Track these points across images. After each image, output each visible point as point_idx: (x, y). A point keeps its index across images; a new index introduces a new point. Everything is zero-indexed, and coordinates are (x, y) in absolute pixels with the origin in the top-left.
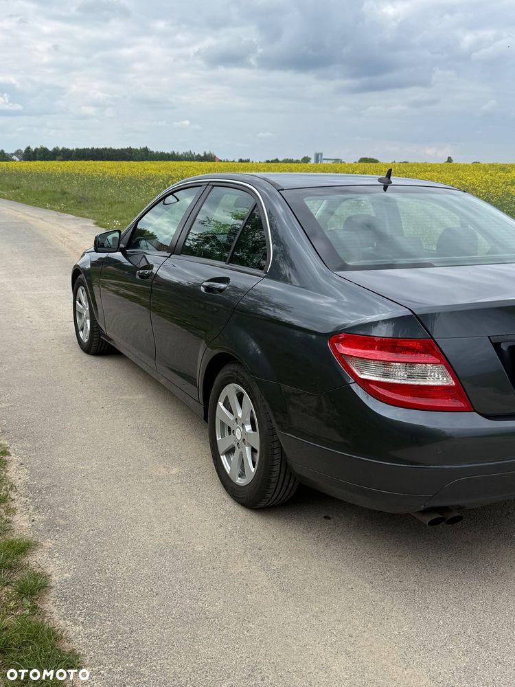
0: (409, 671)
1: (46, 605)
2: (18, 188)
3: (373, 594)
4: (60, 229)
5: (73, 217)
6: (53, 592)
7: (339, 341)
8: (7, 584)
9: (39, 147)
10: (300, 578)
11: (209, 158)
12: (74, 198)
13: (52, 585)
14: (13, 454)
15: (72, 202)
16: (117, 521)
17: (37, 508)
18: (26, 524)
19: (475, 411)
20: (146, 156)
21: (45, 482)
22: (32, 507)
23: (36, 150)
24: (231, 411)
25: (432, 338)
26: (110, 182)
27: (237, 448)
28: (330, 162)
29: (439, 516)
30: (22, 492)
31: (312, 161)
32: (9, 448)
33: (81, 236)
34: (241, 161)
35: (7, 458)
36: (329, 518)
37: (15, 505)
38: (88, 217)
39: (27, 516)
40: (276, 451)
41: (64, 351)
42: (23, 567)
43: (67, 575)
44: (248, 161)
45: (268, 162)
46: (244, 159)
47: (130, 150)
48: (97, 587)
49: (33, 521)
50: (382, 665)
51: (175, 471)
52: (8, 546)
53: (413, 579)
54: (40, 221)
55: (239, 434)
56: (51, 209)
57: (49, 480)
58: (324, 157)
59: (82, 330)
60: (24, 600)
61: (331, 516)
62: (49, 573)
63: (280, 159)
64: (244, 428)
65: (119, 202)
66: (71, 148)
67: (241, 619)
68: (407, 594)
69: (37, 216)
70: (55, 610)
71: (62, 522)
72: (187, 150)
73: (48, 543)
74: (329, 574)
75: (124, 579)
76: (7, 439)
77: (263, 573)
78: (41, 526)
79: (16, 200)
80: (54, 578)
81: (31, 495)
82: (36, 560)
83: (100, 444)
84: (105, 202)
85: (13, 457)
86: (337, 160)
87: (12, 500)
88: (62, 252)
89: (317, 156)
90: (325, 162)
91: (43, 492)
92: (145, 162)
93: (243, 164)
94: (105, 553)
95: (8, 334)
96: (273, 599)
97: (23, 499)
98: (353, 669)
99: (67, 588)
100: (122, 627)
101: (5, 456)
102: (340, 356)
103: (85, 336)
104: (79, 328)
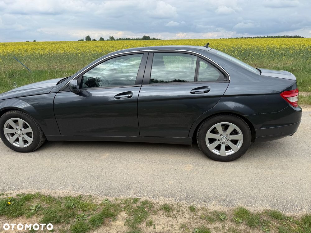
18: (219, 207)
27: (222, 144)
48: (278, 201)
55: (224, 139)
64: (228, 136)
73: (240, 204)
78: (223, 204)
82: (253, 210)
102: (286, 98)
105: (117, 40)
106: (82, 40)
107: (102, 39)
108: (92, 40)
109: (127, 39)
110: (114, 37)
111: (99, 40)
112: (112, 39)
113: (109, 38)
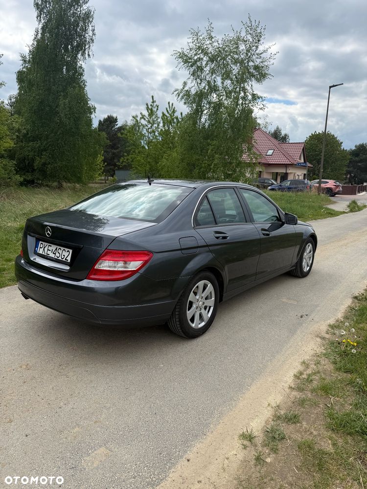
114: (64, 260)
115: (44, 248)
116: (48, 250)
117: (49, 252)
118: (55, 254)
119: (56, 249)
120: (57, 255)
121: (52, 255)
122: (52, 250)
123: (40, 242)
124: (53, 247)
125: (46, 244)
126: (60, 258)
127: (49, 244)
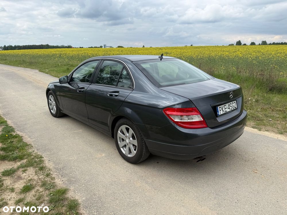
0: (203, 208)
1: (81, 211)
2: (6, 60)
3: (182, 185)
4: (27, 74)
5: (30, 69)
6: (81, 206)
7: (167, 110)
8: (63, 206)
9: (9, 45)
10: (159, 184)
11: (69, 47)
12: (28, 63)
13: (80, 203)
14: (44, 157)
15: (28, 64)
16: (92, 176)
17: (62, 176)
18: (61, 183)
19: (208, 127)
20: (48, 47)
21: (61, 166)
22: (60, 176)
23: (8, 46)
24: (124, 134)
25: (196, 107)
26: (40, 56)
27: (127, 145)
28: (108, 47)
29: (200, 159)
30: (54, 171)
31: (103, 47)
32: (42, 155)
33: (36, 76)
34: (80, 47)
35: (43, 159)
36: (158, 163)
37: (53, 176)
38: (35, 69)
39: (60, 180)
40: (144, 146)
41: (47, 117)
42: (67, 199)
43: (83, 198)
44: (83, 48)
45: (89, 48)
46: (81, 47)
47: (42, 45)
48: (96, 201)
49: (63, 181)
50: (194, 208)
51: (103, 155)
52: (58, 192)
53: (190, 178)
54: (18, 71)
55: (127, 141)
56: (21, 67)
57: (62, 165)
58: (107, 46)
59: (52, 109)
60: (73, 211)
61: (158, 162)
62: (77, 199)
63: (93, 47)
64: (130, 139)
65: (44, 63)
66: (21, 45)
67: (147, 202)
68: (191, 183)
69: (16, 69)
70: (85, 212)
71: (73, 179)
72: (62, 45)
73: (72, 188)
74: (166, 181)
75: (104, 196)
76: (40, 152)
77: (147, 185)
78: (66, 182)
79: (6, 64)
80: (79, 201)
81: (58, 171)
82: (70, 195)
83: (74, 149)
84: (40, 63)
85: (45, 158)
86: (111, 47)
87: (52, 174)
88: (31, 82)
89: (104, 45)
90: (107, 47)
91: (62, 170)
92: (49, 49)
93: (81, 48)
94: (93, 188)
95: (24, 113)
96: (154, 193)
97: (56, 173)
98: (187, 211)
99: (86, 203)
100: (111, 213)
101: (42, 158)
102: (168, 115)
103: (54, 112)
104: (51, 109)
105: (270, 44)
106: (232, 45)
107: (253, 44)
108: (242, 45)
109: (282, 44)
110: (266, 41)
111: (250, 44)
112: (264, 43)
113: (261, 43)
114: (234, 108)
115: (222, 109)
116: (225, 109)
117: (226, 110)
118: (229, 108)
119: (229, 105)
120: (231, 108)
121: (228, 110)
122: (227, 107)
123: (219, 107)
124: (227, 105)
125: (222, 106)
126: (233, 109)
127: (224, 105)
